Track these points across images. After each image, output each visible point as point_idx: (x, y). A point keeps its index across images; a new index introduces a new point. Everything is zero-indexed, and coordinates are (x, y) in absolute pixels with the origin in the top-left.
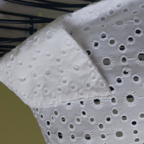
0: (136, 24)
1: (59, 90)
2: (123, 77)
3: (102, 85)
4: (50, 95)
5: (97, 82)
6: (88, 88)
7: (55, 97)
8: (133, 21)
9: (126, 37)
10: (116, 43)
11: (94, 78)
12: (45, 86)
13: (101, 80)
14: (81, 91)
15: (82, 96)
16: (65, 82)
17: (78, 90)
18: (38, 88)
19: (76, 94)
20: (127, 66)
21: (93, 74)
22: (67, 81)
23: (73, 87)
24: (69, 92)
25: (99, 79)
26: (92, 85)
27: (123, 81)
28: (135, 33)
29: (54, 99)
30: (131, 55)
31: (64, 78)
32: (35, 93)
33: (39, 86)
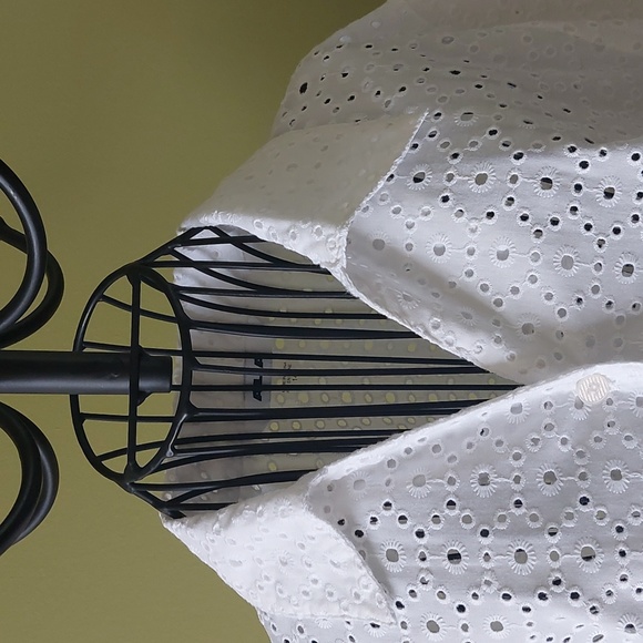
0: (449, 488)
1: (306, 593)
2: (419, 588)
3: (380, 603)
4: (289, 599)
5: (373, 595)
6: (357, 602)
7: (297, 605)
8: (444, 482)
9: (429, 514)
10: (409, 523)
11: (366, 587)
12: (277, 582)
13: (377, 594)
14: (344, 603)
15: (346, 613)
16: (315, 581)
17: (339, 601)
18: (266, 582)
19: (337, 608)
20: (428, 570)
21: (364, 581)
22: (320, 582)
23: (331, 594)
24: (322, 602)
25: (375, 592)
26: (363, 598)
27: (419, 595)
28: (445, 506)
29: (296, 608)
30: (436, 551)
31: (314, 577)
32: (261, 588)
33: (267, 578)
